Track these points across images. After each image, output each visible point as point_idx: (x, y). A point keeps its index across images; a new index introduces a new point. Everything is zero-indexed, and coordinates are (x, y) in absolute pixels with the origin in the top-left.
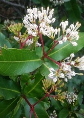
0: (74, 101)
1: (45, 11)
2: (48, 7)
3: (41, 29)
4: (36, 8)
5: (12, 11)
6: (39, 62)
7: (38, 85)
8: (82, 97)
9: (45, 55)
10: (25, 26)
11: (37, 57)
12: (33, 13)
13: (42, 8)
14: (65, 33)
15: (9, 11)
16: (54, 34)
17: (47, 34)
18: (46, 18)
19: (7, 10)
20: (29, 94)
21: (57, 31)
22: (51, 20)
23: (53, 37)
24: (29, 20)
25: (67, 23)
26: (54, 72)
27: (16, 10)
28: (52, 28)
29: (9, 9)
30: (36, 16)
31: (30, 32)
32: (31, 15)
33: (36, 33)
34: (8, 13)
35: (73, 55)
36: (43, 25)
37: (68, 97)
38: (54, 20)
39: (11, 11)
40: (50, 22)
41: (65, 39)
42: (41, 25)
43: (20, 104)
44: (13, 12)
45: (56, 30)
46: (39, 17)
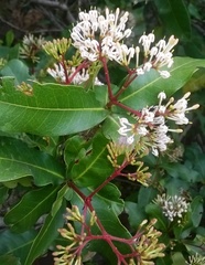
0: (180, 216)
1: (112, 15)
2: (118, 9)
3: (105, 49)
4: (95, 12)
5: (38, 17)
6: (101, 112)
7: (98, 161)
8: (201, 209)
9: (113, 100)
10: (74, 45)
11: (98, 104)
12: (89, 19)
13: (107, 10)
14: (149, 56)
15: (29, 16)
16: (128, 57)
17: (115, 57)
18: (113, 28)
19: (25, 14)
20: (81, 180)
21: (133, 51)
22: (123, 32)
23: (127, 63)
24: (81, 33)
25: (152, 37)
26: (128, 127)
27: (47, 13)
28: (124, 47)
29: (31, 11)
30: (95, 26)
31: (84, 54)
32: (86, 23)
33: (94, 56)
34: (28, 22)
35: (162, 95)
36: (107, 41)
37: (166, 207)
38: (129, 32)
39: (34, 17)
40: (121, 36)
41: (148, 65)
42: (104, 41)
43: (64, 199)
44: (40, 20)
45: (132, 49)
46: (101, 28)
